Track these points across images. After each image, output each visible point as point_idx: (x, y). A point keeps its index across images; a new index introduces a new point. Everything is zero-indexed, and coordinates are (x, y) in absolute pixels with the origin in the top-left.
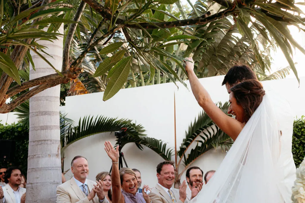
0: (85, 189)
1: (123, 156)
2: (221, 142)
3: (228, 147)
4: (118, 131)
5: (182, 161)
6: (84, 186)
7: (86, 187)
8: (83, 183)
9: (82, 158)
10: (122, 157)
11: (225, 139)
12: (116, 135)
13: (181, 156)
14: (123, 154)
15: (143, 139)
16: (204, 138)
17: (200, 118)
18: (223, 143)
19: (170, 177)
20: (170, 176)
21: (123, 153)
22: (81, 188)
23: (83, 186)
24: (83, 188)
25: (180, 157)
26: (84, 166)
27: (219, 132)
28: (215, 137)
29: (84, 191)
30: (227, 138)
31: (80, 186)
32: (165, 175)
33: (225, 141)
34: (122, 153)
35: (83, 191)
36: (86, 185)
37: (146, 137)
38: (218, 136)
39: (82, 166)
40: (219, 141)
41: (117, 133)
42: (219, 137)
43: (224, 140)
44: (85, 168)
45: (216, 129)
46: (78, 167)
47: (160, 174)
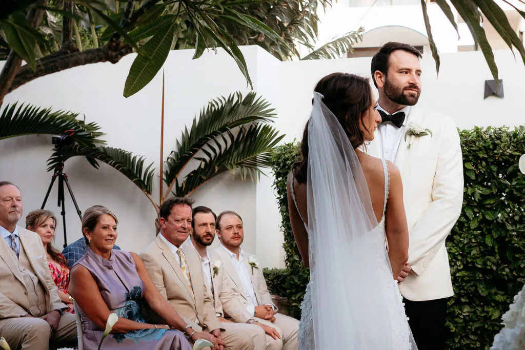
0: (15, 244)
1: (66, 181)
2: (239, 162)
3: (252, 170)
4: (58, 134)
5: (171, 193)
6: (13, 238)
7: (16, 240)
8: (12, 232)
9: (12, 186)
10: (64, 182)
11: (246, 157)
12: (53, 143)
13: (171, 184)
14: (66, 177)
15: (102, 150)
16: (209, 154)
17: (203, 119)
18: (242, 163)
19: (184, 228)
20: (183, 226)
21: (67, 175)
22: (7, 242)
23: (10, 237)
24: (12, 241)
25: (169, 186)
26: (15, 199)
27: (235, 144)
28: (228, 152)
29: (13, 247)
30: (250, 156)
31: (5, 238)
32: (177, 224)
33: (245, 161)
34: (65, 174)
35: (11, 247)
36: (16, 236)
37: (106, 147)
38: (234, 151)
39: (12, 198)
40: (236, 161)
41: (57, 138)
42: (235, 154)
43: (243, 158)
44: (17, 203)
45: (230, 139)
46: (4, 200)
47: (167, 220)
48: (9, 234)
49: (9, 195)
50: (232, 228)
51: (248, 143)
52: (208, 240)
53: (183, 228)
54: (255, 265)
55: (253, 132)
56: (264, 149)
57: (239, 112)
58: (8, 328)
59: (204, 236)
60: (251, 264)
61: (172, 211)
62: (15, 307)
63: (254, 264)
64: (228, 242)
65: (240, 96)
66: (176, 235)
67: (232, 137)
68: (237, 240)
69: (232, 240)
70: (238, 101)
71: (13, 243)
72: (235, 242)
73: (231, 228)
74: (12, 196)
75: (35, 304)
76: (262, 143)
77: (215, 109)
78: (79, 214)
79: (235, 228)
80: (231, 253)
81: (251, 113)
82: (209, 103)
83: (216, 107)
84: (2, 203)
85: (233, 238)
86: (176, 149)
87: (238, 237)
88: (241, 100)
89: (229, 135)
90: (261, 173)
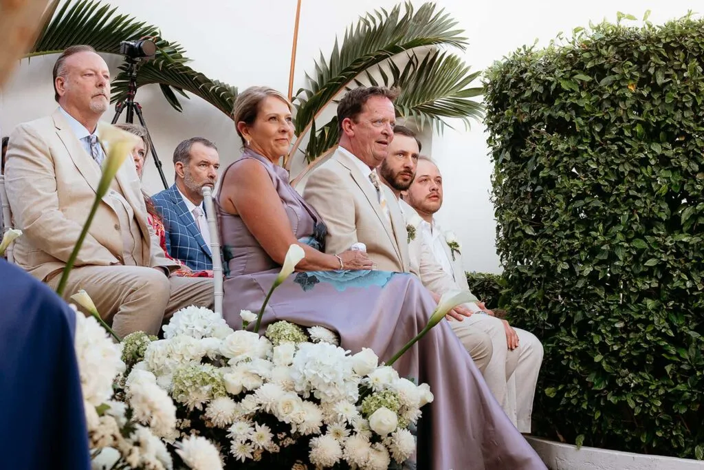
0: (97, 151)
1: (139, 114)
8: (92, 132)
14: (140, 108)
17: (350, 41)
22: (86, 144)
23: (90, 138)
24: (92, 145)
26: (100, 74)
31: (83, 138)
32: (375, 128)
34: (137, 104)
35: (92, 154)
39: (96, 73)
44: (105, 80)
45: (392, 74)
46: (84, 74)
47: (356, 123)
48: (88, 134)
49: (92, 68)
50: (429, 181)
51: (422, 81)
52: (406, 180)
53: (385, 134)
54: (458, 246)
55: (429, 64)
56: (446, 92)
57: (408, 31)
58: (92, 281)
59: (400, 173)
60: (450, 245)
61: (366, 107)
62: (99, 248)
63: (456, 244)
64: (420, 203)
65: (409, 8)
66: (373, 147)
67: (395, 71)
68: (435, 201)
69: (427, 200)
70: (406, 16)
71: (93, 148)
72: (431, 204)
73: (426, 180)
74: (96, 70)
75: (130, 252)
76: (444, 82)
77: (370, 28)
78: (157, 166)
79: (432, 180)
80: (424, 222)
81: (428, 34)
82: (361, 18)
83: (372, 26)
84: (80, 79)
85: (429, 197)
86: (314, 77)
87: (436, 196)
88: (411, 16)
89: (391, 67)
90: (445, 125)
